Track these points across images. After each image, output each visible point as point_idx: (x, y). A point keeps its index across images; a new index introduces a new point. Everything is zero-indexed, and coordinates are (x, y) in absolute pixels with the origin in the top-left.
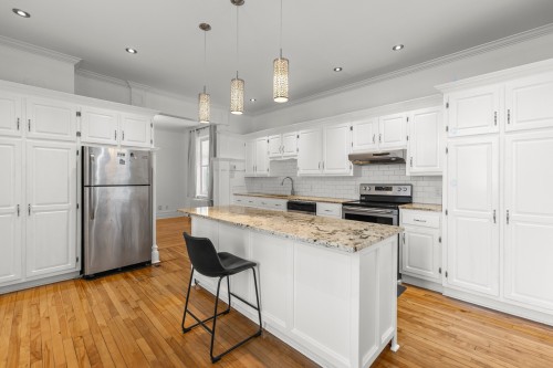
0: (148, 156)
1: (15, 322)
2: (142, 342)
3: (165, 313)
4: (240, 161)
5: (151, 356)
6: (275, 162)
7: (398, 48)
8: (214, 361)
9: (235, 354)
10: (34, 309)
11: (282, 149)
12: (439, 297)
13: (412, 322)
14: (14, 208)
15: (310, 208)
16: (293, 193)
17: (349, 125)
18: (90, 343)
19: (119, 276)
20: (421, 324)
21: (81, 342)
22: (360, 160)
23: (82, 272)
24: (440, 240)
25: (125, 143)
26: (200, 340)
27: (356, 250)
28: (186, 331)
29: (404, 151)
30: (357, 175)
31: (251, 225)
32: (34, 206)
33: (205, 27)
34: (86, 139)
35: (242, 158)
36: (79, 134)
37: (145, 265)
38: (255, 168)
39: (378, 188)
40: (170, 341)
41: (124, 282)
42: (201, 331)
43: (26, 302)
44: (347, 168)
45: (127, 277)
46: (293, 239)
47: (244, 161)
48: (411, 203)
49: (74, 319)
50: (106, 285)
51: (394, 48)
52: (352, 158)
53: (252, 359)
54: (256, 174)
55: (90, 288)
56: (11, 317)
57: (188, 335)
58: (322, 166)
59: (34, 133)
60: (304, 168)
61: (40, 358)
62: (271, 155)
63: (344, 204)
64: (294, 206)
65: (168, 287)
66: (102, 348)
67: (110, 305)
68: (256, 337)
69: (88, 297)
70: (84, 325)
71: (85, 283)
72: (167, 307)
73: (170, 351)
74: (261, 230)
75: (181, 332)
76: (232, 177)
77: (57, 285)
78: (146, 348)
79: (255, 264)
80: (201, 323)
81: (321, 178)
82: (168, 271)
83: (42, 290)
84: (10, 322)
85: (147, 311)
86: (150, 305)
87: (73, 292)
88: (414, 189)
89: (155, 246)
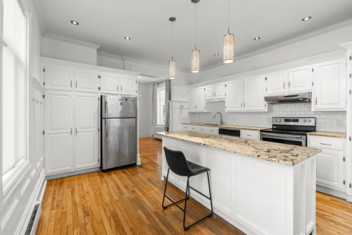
0: (135, 100)
1: (73, 194)
2: (140, 212)
3: (150, 196)
4: (186, 102)
5: (147, 222)
6: (209, 103)
7: (307, 19)
8: (186, 229)
9: (198, 227)
10: (80, 186)
11: (214, 94)
12: (345, 202)
13: (325, 219)
14: (69, 130)
15: (236, 133)
16: (222, 123)
17: (264, 76)
18: (112, 209)
19: (120, 171)
20: (332, 221)
21: (107, 208)
22: (273, 101)
23: (101, 167)
24: (344, 160)
25: (123, 93)
26: (175, 215)
27: (293, 164)
28: (165, 208)
29: (310, 94)
30: (270, 111)
31: (207, 144)
32: (78, 129)
33: (172, 19)
34: (103, 91)
35: (187, 100)
36: (99, 88)
37: (133, 165)
38: (196, 107)
39: (286, 120)
40: (156, 213)
41: (123, 175)
42: (174, 209)
43: (76, 182)
44: (263, 106)
45: (124, 172)
46: (240, 154)
47: (188, 102)
48: (314, 131)
49: (101, 194)
50: (114, 176)
51: (303, 20)
52: (267, 99)
53: (209, 231)
54: (196, 111)
55: (106, 177)
56: (70, 190)
57: (166, 211)
58: (243, 105)
59: (78, 89)
60: (230, 106)
61: (88, 215)
62: (207, 98)
63: (261, 131)
64: (223, 132)
65: (149, 179)
66: (119, 213)
67: (119, 188)
68: (209, 217)
69: (106, 182)
70: (107, 198)
71: (103, 174)
72: (150, 192)
73: (157, 220)
74: (215, 148)
75: (162, 209)
76: (180, 113)
77: (89, 174)
78: (143, 216)
79: (208, 170)
80: (174, 204)
81: (242, 113)
82: (147, 170)
83: (82, 176)
84: (70, 193)
85: (140, 194)
86: (141, 190)
87: (98, 178)
88: (318, 121)
89: (138, 155)
